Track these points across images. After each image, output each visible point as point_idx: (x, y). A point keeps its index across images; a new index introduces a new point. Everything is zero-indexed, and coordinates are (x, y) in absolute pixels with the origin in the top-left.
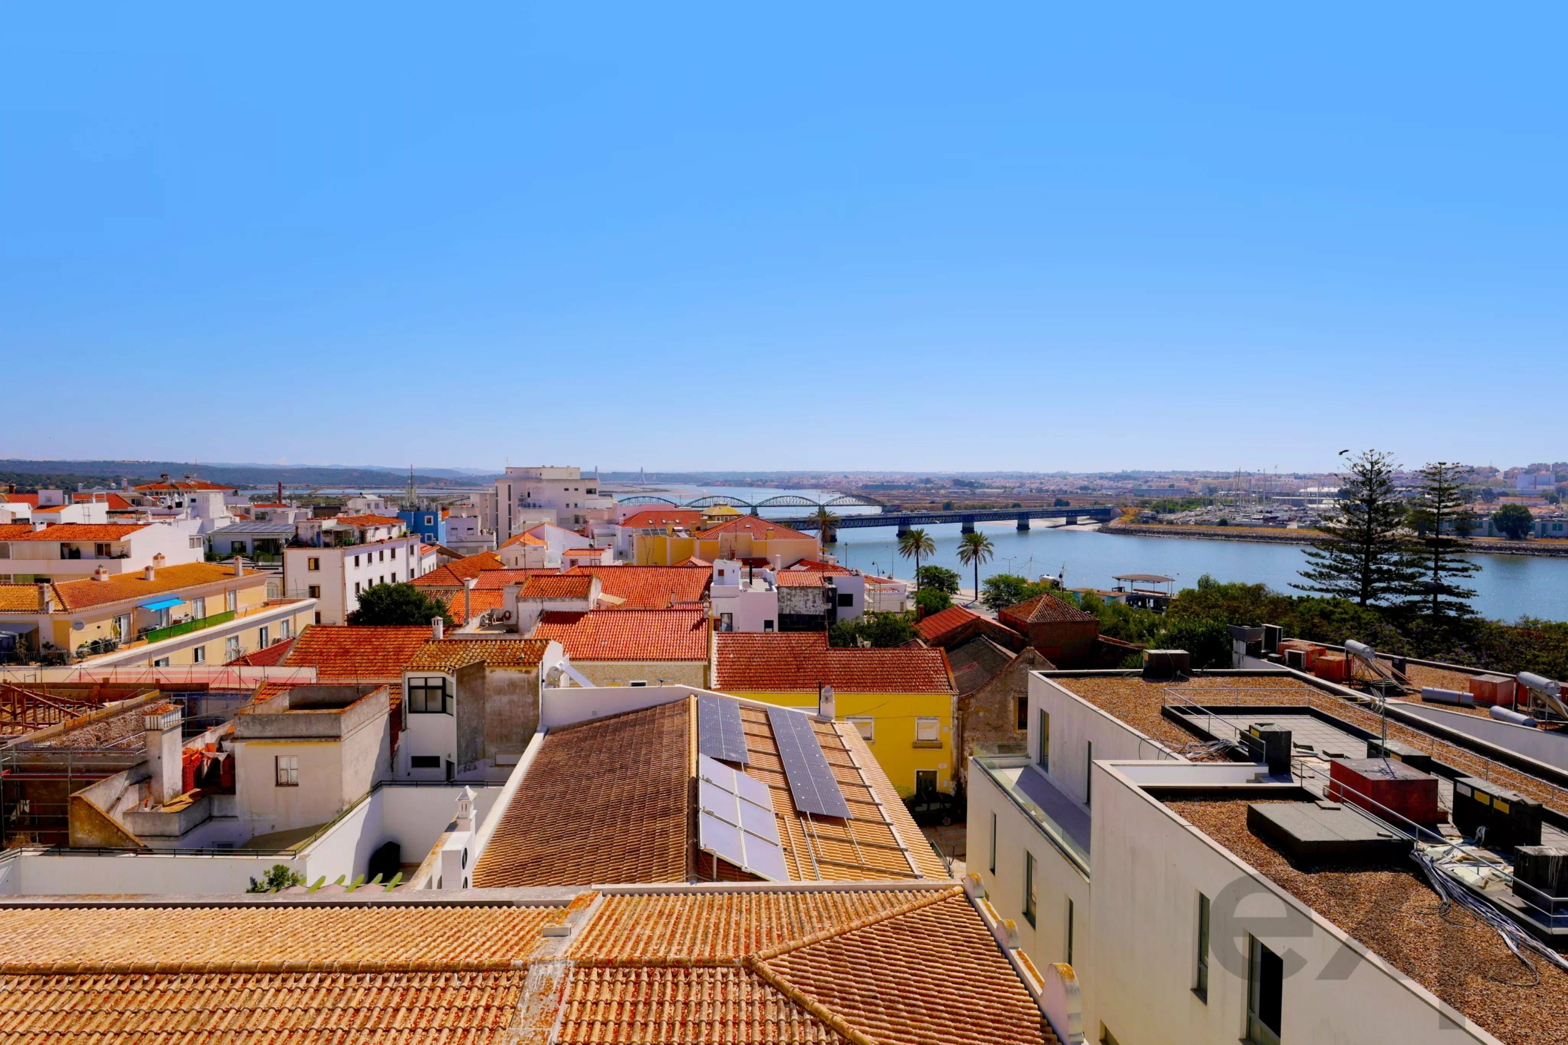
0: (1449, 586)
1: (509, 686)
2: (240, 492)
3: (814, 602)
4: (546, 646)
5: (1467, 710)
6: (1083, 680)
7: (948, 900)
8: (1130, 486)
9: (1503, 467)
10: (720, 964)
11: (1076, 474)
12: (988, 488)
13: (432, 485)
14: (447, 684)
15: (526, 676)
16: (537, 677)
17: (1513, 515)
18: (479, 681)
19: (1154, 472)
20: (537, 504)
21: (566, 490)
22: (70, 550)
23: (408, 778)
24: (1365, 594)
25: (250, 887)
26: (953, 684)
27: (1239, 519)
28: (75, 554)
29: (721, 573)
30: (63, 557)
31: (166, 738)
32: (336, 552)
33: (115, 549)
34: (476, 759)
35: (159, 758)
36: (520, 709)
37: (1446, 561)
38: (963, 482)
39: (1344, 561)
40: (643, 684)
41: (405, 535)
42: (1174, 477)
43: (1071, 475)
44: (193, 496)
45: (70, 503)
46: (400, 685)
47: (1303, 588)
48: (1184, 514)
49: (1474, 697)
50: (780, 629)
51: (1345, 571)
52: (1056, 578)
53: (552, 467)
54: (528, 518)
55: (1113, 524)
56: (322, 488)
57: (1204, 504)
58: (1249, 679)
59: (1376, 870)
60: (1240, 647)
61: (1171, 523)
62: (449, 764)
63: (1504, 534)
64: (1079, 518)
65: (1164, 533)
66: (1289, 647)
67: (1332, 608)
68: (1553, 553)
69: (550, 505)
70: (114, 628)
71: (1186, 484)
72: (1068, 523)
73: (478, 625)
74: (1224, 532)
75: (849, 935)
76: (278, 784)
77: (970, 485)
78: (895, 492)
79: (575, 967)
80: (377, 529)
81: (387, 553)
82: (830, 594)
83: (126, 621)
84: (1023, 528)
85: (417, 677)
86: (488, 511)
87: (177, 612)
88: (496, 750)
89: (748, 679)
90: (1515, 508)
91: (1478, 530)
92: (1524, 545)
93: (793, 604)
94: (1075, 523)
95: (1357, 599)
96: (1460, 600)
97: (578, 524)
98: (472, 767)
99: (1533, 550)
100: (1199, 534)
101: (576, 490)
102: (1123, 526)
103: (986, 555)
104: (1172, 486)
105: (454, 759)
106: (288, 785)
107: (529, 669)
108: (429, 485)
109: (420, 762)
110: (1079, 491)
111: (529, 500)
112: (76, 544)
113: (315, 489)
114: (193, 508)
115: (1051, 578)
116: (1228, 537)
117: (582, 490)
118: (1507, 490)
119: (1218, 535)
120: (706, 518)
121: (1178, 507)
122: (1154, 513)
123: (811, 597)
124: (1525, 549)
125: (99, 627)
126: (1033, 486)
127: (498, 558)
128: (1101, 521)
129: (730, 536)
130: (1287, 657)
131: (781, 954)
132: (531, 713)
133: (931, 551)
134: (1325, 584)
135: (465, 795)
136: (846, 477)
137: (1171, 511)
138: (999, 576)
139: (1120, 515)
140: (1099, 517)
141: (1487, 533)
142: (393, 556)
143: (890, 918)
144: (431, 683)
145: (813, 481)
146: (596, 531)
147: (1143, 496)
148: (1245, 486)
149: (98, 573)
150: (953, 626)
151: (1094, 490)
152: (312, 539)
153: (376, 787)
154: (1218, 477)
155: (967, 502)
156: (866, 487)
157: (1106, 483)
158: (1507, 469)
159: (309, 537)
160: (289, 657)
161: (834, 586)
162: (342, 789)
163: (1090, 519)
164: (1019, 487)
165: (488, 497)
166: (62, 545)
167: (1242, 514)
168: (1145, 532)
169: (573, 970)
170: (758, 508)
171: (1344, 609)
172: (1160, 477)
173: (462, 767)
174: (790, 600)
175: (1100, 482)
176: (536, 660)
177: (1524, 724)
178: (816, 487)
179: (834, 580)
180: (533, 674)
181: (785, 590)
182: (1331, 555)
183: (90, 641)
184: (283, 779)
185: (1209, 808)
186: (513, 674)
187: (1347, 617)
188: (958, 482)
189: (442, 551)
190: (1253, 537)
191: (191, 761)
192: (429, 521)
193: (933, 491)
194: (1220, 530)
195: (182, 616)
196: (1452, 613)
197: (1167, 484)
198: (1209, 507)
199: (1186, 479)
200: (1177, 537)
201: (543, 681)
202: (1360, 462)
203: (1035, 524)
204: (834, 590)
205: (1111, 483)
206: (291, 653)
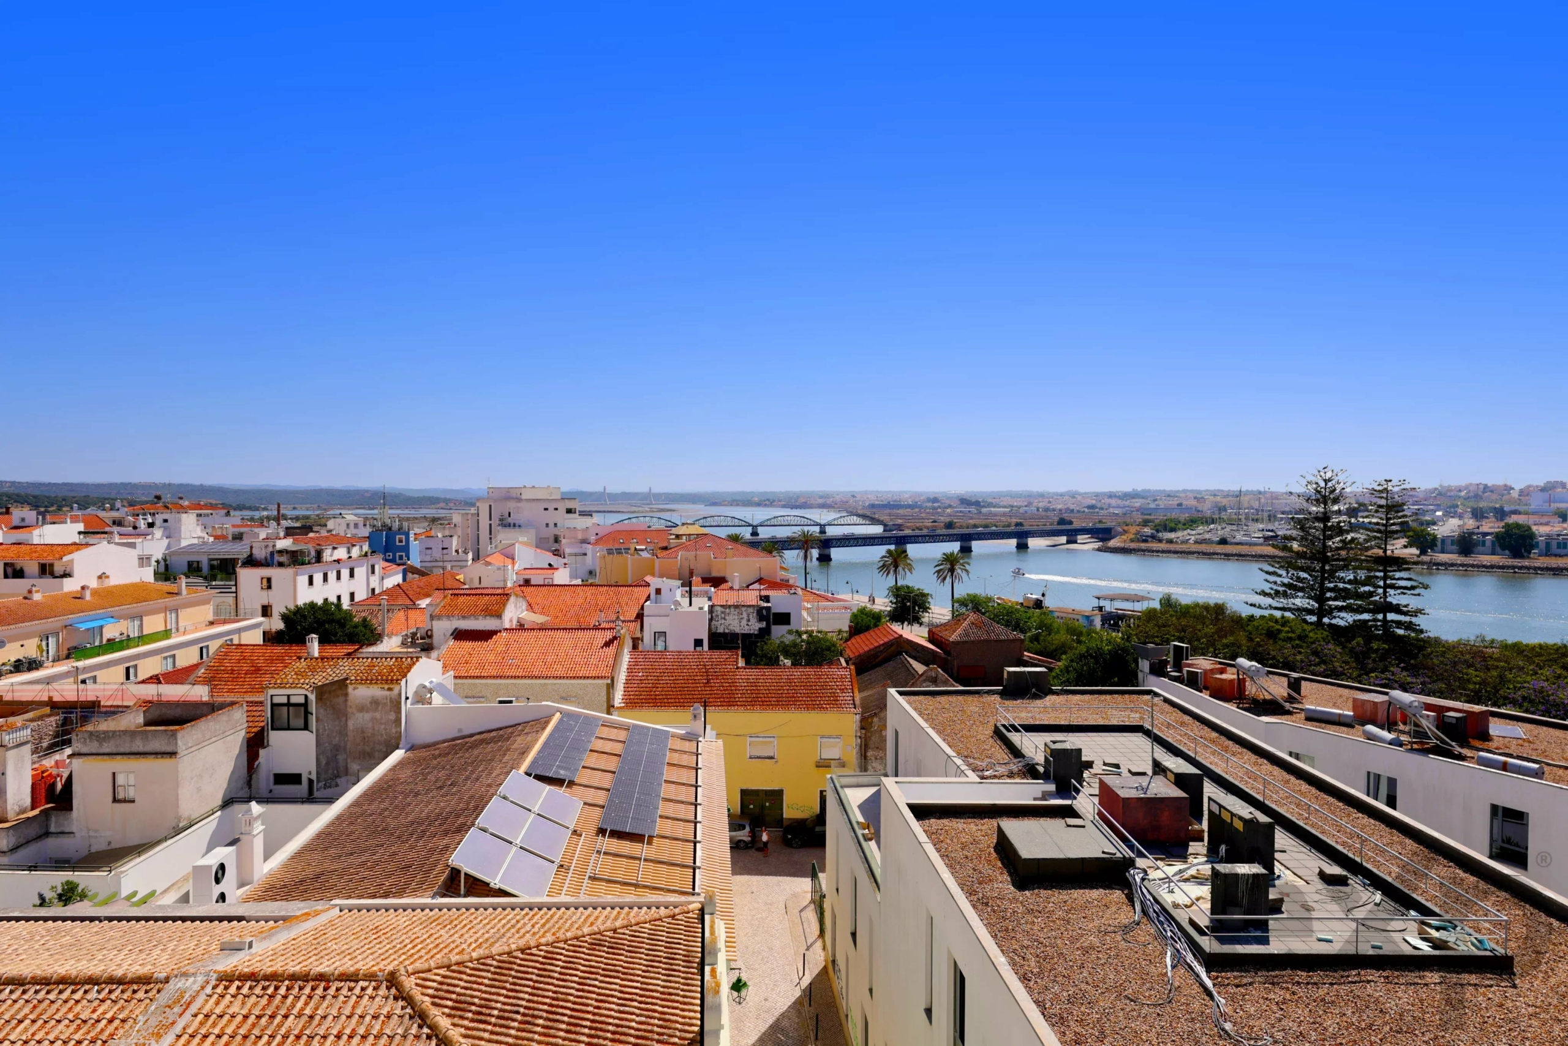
0: (1398, 605)
1: (371, 703)
2: (232, 513)
3: (749, 620)
4: (414, 664)
5: (1345, 729)
6: (939, 698)
7: (677, 917)
8: (1137, 505)
9: (1518, 485)
10: (363, 977)
11: (1085, 493)
12: (994, 507)
13: (442, 505)
14: (309, 701)
15: (388, 693)
16: (400, 695)
17: (1515, 534)
18: (341, 699)
19: (1164, 491)
20: (517, 523)
21: (546, 509)
22: (14, 571)
23: (269, 795)
24: (1321, 613)
25: (38, 902)
26: (858, 702)
27: (1239, 537)
28: (19, 574)
29: (658, 591)
30: (6, 576)
31: (11, 754)
32: (289, 572)
33: (58, 569)
34: (338, 776)
35: (3, 774)
36: (383, 726)
37: (1395, 579)
38: (970, 501)
39: (1299, 579)
40: (511, 702)
41: (366, 555)
42: (1183, 495)
43: (1080, 494)
44: (165, 516)
45: (44, 523)
46: (261, 702)
47: (1260, 607)
48: (1186, 532)
49: (1354, 716)
50: (710, 648)
51: (1302, 589)
52: (1039, 597)
53: (534, 487)
54: (504, 537)
55: (1113, 543)
56: (332, 509)
57: (1207, 522)
58: (1108, 697)
59: (1092, 888)
60: (1145, 665)
61: (1170, 541)
62: (311, 781)
63: (1507, 552)
64: (1079, 537)
65: (1163, 552)
66: (1189, 665)
67: (1279, 627)
68: (1557, 572)
69: (530, 525)
70: (39, 647)
71: (1194, 503)
72: (1069, 542)
73: (399, 643)
74: (1224, 551)
75: (534, 951)
76: (115, 800)
77: (977, 504)
78: (901, 511)
79: (217, 980)
80: (334, 548)
81: (345, 573)
82: (764, 612)
83: (55, 639)
84: (1022, 547)
85: (280, 695)
86: (469, 531)
87: (111, 631)
88: (359, 767)
89: (653, 697)
90: (1518, 526)
91: (1480, 548)
92: (1526, 563)
93: (727, 623)
94: (1075, 542)
95: (1313, 619)
96: (1407, 619)
97: (553, 544)
98: (334, 783)
99: (1535, 569)
100: (1199, 553)
101: (556, 509)
102: (1122, 545)
103: (964, 575)
104: (1180, 505)
105: (314, 777)
106: (125, 801)
107: (391, 686)
108: (438, 506)
109: (283, 779)
110: (1086, 510)
111: (510, 520)
112: (20, 563)
113: (325, 510)
114: (165, 528)
115: (1034, 596)
116: (1228, 556)
117: (562, 507)
118: (1521, 508)
119: (1217, 554)
120: (673, 537)
121: (1180, 526)
122: (1154, 531)
123: (745, 615)
124: (1528, 568)
125: (22, 646)
126: (1041, 505)
127: (461, 577)
128: (1102, 540)
129: (691, 554)
130: (1185, 675)
131: (437, 968)
132: (394, 731)
133: (910, 570)
134: (1283, 602)
135: (250, 810)
136: (853, 496)
137: (1172, 530)
138: (968, 595)
139: (1121, 534)
140: (1100, 536)
141: (1490, 551)
142: (352, 575)
143: (595, 934)
144: (293, 700)
145: (821, 501)
146: (568, 551)
147: (1150, 514)
148: (1256, 505)
149: (30, 592)
150: (876, 644)
151: (1102, 509)
152: (266, 558)
153: (227, 803)
154: (1228, 496)
155: (971, 521)
156: (873, 506)
157: (1113, 502)
158: (1522, 487)
159: (263, 556)
160: (199, 675)
161: (769, 605)
162: (178, 807)
163: (1092, 537)
164: (1026, 506)
165: (470, 516)
166: (6, 565)
167: (1242, 533)
168: (1143, 551)
169: (213, 982)
170: (759, 528)
171: (1290, 627)
172: (1169, 496)
173: (321, 784)
174: (725, 619)
175: (1107, 501)
176: (400, 677)
177: (1390, 744)
178: (822, 506)
179: (771, 599)
180: (396, 691)
181: (719, 609)
182: (1288, 573)
183: (13, 659)
184: (121, 796)
185: (972, 826)
186: (375, 691)
187: (1293, 635)
188: (964, 501)
189: (408, 571)
190: (1252, 556)
191: (43, 777)
192: (401, 541)
193: (939, 510)
194: (1220, 549)
195: (117, 635)
196: (1401, 632)
197: (1176, 503)
198: (1212, 526)
199: (1195, 498)
200: (1176, 556)
201: (407, 698)
202: (1314, 479)
203: (1033, 542)
204: (768, 608)
205: (1119, 502)
206: (203, 671)
